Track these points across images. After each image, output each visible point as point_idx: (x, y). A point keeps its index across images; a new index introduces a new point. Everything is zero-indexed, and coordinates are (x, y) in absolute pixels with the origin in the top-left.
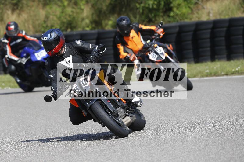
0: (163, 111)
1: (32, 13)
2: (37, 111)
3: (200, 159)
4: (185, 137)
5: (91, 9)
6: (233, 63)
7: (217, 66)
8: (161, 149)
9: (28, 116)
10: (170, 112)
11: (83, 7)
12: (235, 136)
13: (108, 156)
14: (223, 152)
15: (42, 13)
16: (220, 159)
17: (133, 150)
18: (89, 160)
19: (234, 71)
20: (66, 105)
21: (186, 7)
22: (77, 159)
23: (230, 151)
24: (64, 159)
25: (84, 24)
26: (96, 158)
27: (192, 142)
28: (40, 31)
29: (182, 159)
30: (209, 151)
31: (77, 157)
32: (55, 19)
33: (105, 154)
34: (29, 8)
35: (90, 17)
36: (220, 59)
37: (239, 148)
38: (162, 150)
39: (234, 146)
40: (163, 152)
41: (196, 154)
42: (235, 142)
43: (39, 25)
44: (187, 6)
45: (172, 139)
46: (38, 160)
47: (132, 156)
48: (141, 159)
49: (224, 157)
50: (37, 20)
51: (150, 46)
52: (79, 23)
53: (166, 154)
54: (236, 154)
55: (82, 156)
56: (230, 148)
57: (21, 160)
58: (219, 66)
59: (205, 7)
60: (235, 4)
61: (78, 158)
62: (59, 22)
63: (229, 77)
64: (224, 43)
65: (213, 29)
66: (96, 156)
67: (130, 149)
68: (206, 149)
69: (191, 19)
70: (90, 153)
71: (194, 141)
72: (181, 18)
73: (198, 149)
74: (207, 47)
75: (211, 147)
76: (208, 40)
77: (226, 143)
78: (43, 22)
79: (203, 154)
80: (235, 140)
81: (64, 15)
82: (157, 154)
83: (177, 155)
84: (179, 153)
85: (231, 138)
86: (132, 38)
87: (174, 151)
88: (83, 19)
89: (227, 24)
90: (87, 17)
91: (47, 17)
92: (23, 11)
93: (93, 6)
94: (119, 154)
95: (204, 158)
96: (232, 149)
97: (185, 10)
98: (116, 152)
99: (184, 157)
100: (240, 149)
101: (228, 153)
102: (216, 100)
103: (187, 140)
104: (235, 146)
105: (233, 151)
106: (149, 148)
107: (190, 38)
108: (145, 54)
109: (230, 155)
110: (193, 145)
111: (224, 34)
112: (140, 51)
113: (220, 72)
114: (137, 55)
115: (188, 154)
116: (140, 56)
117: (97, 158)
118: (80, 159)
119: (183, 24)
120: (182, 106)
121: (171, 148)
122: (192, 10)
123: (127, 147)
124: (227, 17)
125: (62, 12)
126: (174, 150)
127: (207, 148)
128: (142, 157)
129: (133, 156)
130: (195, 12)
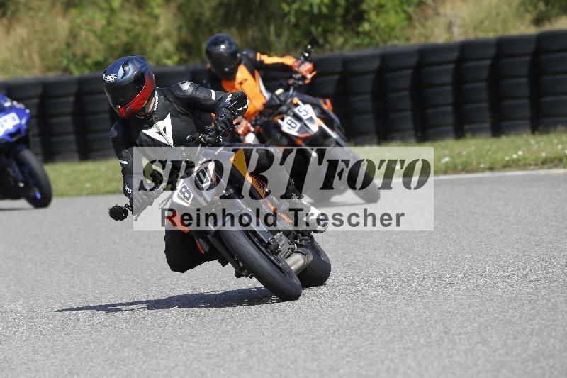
0: (343, 253)
1: (38, 26)
2: (50, 254)
3: (430, 367)
4: (395, 315)
5: (175, 15)
6: (504, 141)
7: (468, 149)
8: (340, 342)
9: (29, 266)
10: (361, 255)
11: (157, 11)
12: (510, 311)
13: (216, 360)
14: (485, 349)
15: (62, 25)
16: (477, 365)
17: (274, 345)
18: (173, 368)
19: (508, 162)
20: (117, 241)
21: (397, 12)
22: (144, 367)
23: (499, 346)
24: (115, 365)
25: (159, 50)
26: (189, 362)
27: (412, 327)
28: (57, 68)
29: (389, 367)
30: (450, 346)
31: (144, 362)
32: (92, 38)
33: (209, 354)
34: (32, 13)
35: (175, 33)
36: (475, 133)
37: (520, 341)
38: (342, 344)
39: (508, 334)
40: (345, 349)
41: (420, 354)
42: (510, 325)
43: (55, 54)
44: (399, 9)
45: (365, 320)
46: (53, 367)
47: (272, 360)
48: (292, 366)
49: (486, 360)
50: (51, 41)
51: (283, 103)
52: (149, 48)
53: (352, 355)
54: (514, 353)
55: (156, 359)
56: (500, 340)
57: (12, 369)
58: (473, 148)
59: (442, 11)
60: (510, 5)
61: (146, 364)
62: (101, 47)
63: (497, 174)
64: (484, 95)
65: (460, 61)
66: (188, 360)
67: (266, 343)
68: (443, 341)
69: (408, 39)
70: (175, 352)
71: (416, 324)
72: (385, 37)
73: (425, 343)
74: (447, 105)
75: (456, 337)
76: (449, 88)
77: (490, 328)
78: (64, 47)
79: (437, 354)
80: (510, 322)
81: (112, 28)
82: (331, 355)
83: (377, 356)
84: (383, 352)
85: (501, 317)
86: (241, 83)
87: (370, 346)
88: (157, 39)
89: (492, 52)
90: (168, 35)
91: (73, 35)
92: (18, 21)
93: (180, 9)
94: (241, 353)
95: (439, 363)
96: (505, 343)
97: (393, 18)
98: (236, 350)
99: (392, 361)
100: (522, 342)
101: (495, 351)
102: (467, 228)
103: (399, 322)
104: (511, 336)
105: (507, 347)
106: (313, 339)
107: (406, 83)
108: (273, 120)
109: (499, 355)
110: (415, 333)
111: (484, 74)
112: (261, 113)
113: (475, 163)
114: (253, 123)
115: (402, 355)
116: (261, 126)
117: (191, 364)
118: (151, 367)
119: (389, 50)
120: (388, 241)
121: (362, 340)
122: (410, 18)
123: (259, 338)
124: (491, 35)
125: (109, 23)
126: (371, 343)
127: (446, 340)
128: (296, 361)
129: (275, 359)
130: (417, 24)
